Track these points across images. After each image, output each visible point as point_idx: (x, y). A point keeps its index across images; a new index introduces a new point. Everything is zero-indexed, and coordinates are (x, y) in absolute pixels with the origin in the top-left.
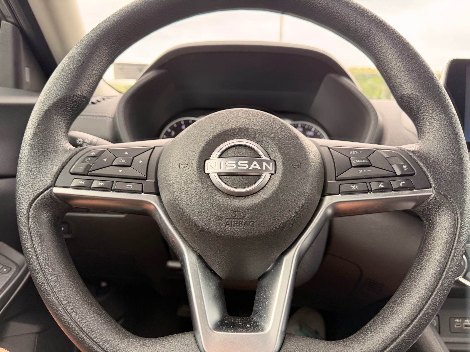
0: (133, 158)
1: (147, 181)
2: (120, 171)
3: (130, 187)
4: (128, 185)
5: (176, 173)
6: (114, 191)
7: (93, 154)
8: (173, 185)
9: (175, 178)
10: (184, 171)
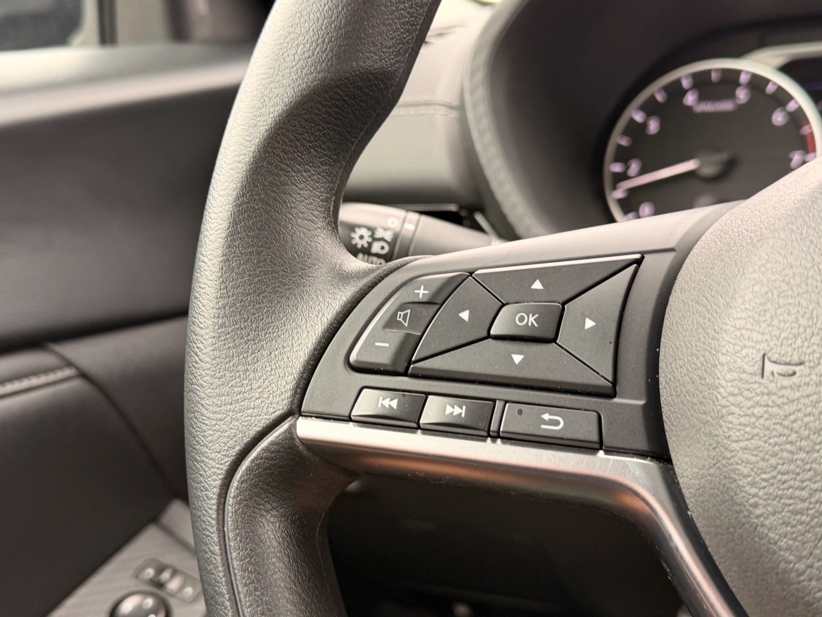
0: (564, 304)
1: (616, 400)
2: (517, 358)
3: (557, 423)
4: (546, 417)
5: (747, 393)
6: (496, 436)
7: (422, 293)
8: (734, 446)
9: (742, 420)
10: (786, 392)
